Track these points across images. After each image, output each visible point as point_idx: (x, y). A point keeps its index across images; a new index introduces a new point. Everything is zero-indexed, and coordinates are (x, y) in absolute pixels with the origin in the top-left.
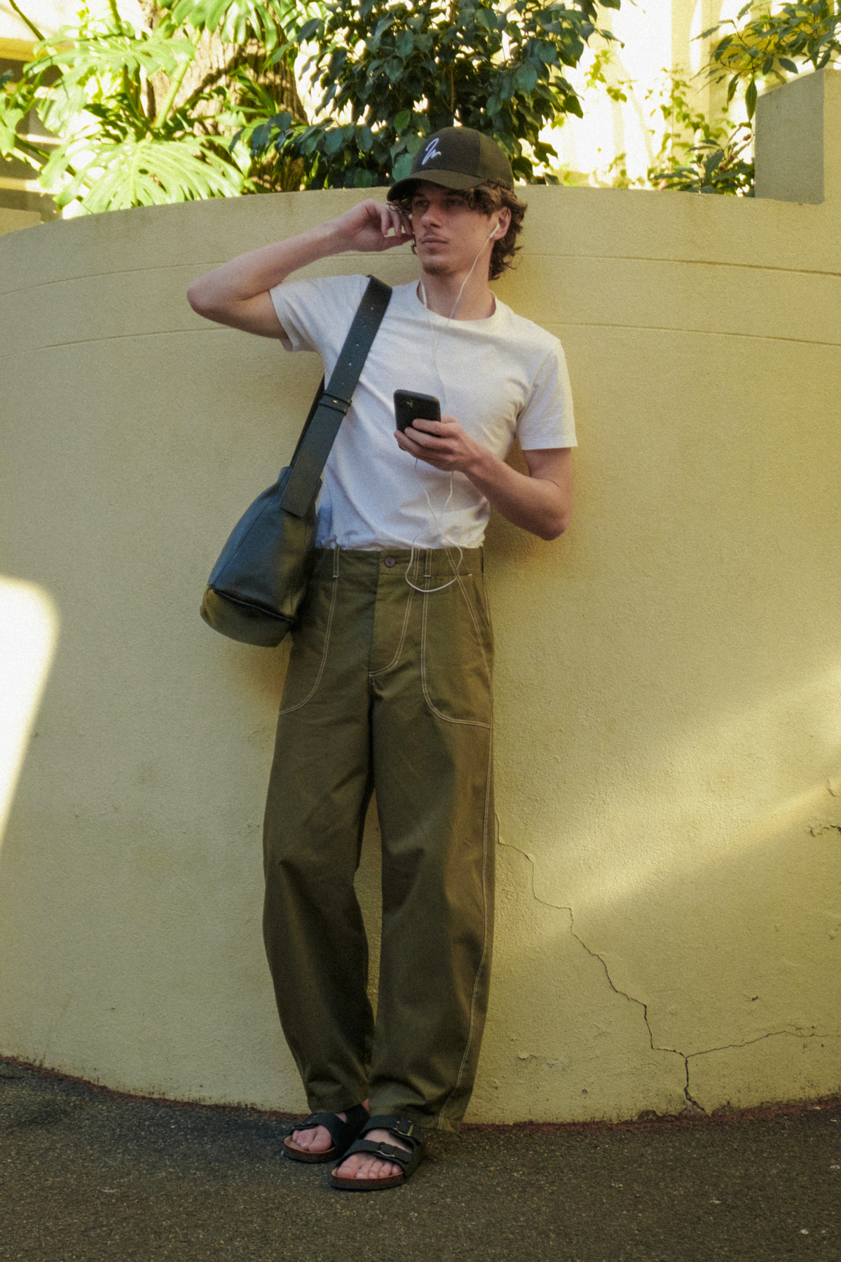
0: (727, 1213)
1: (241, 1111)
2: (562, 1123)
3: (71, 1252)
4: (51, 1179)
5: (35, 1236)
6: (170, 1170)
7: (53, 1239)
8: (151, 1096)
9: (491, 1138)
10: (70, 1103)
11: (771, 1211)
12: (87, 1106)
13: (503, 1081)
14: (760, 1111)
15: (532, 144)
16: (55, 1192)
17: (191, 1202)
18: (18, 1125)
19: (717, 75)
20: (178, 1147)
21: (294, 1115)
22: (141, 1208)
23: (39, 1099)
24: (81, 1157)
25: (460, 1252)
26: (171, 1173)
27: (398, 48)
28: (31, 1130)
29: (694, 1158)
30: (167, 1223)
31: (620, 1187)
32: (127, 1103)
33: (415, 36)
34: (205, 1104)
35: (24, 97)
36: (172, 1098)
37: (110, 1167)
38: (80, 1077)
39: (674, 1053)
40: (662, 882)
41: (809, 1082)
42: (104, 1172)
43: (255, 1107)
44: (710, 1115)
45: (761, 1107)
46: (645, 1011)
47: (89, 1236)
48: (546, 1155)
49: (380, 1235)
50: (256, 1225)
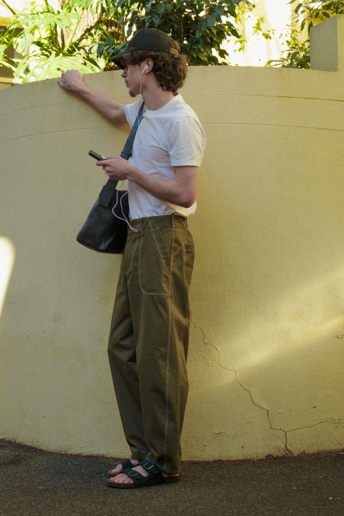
0: (299, 492)
1: (98, 458)
2: (233, 460)
3: (24, 510)
4: (17, 484)
5: (9, 504)
6: (67, 480)
7: (16, 505)
8: (61, 453)
9: (203, 467)
10: (26, 456)
11: (318, 491)
12: (34, 457)
13: (208, 443)
14: (318, 454)
15: (217, 50)
16: (18, 488)
17: (75, 491)
18: (5, 464)
19: (296, 20)
20: (71, 471)
21: (121, 459)
22: (54, 494)
23: (13, 454)
24: (30, 475)
25: (185, 508)
26: (67, 481)
27: (158, 10)
28: (10, 466)
29: (288, 473)
30: (64, 499)
31: (255, 484)
32: (51, 456)
33: (165, 5)
34: (83, 455)
35: (7, 39)
36: (70, 453)
37: (42, 479)
38: (31, 446)
39: (280, 430)
40: (274, 358)
41: (338, 442)
42: (39, 481)
43: (104, 456)
44: (296, 456)
45: (318, 453)
46: (268, 413)
47: (31, 504)
48: (226, 472)
49: (152, 502)
50: (101, 499)
